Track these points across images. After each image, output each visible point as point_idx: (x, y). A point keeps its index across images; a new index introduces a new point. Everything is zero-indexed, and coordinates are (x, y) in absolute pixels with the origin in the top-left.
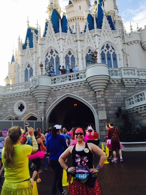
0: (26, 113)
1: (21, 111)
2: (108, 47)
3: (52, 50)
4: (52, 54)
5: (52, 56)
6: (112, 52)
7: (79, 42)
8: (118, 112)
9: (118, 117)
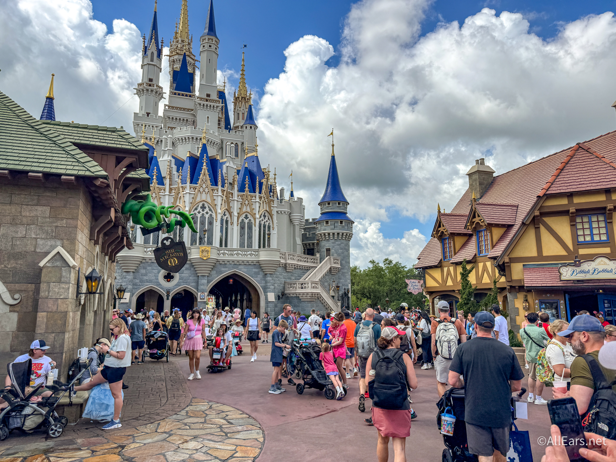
0: (178, 285)
1: (169, 281)
2: (265, 216)
3: (203, 205)
4: (203, 211)
5: (204, 212)
6: (268, 222)
7: (236, 202)
8: (280, 294)
9: (279, 299)
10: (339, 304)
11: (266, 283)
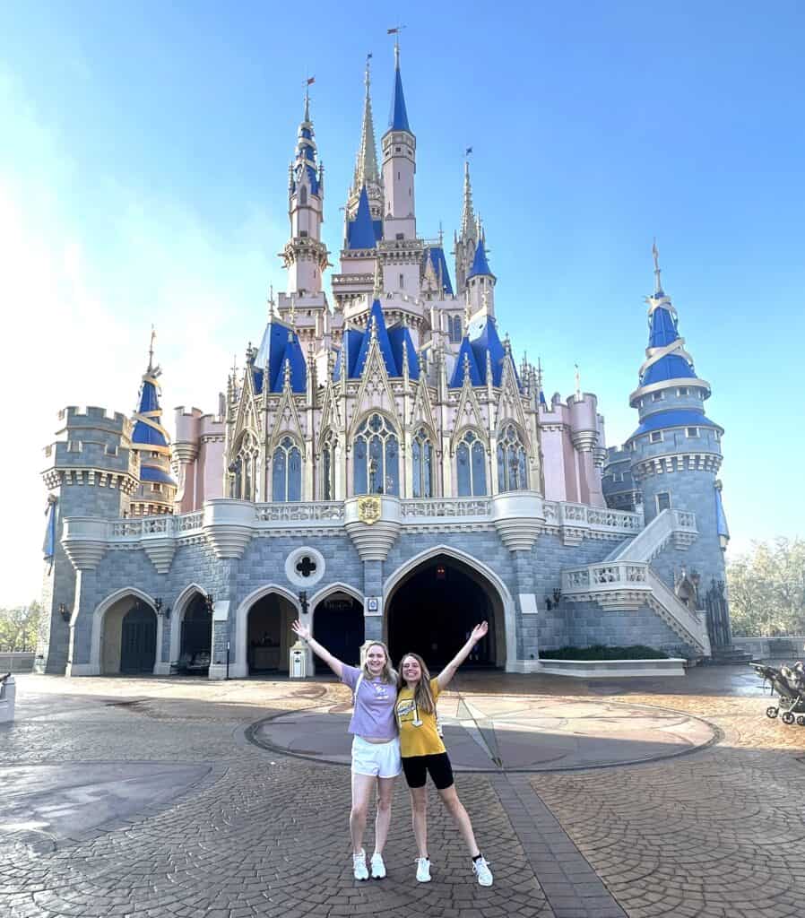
0: (323, 582)
1: (306, 574)
3: (376, 418)
4: (376, 430)
5: (374, 434)
7: (444, 407)
8: (551, 597)
9: (549, 608)
10: (702, 616)
11: (515, 570)
